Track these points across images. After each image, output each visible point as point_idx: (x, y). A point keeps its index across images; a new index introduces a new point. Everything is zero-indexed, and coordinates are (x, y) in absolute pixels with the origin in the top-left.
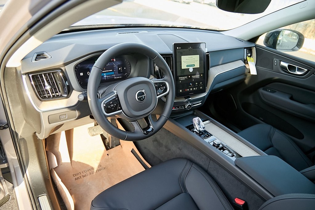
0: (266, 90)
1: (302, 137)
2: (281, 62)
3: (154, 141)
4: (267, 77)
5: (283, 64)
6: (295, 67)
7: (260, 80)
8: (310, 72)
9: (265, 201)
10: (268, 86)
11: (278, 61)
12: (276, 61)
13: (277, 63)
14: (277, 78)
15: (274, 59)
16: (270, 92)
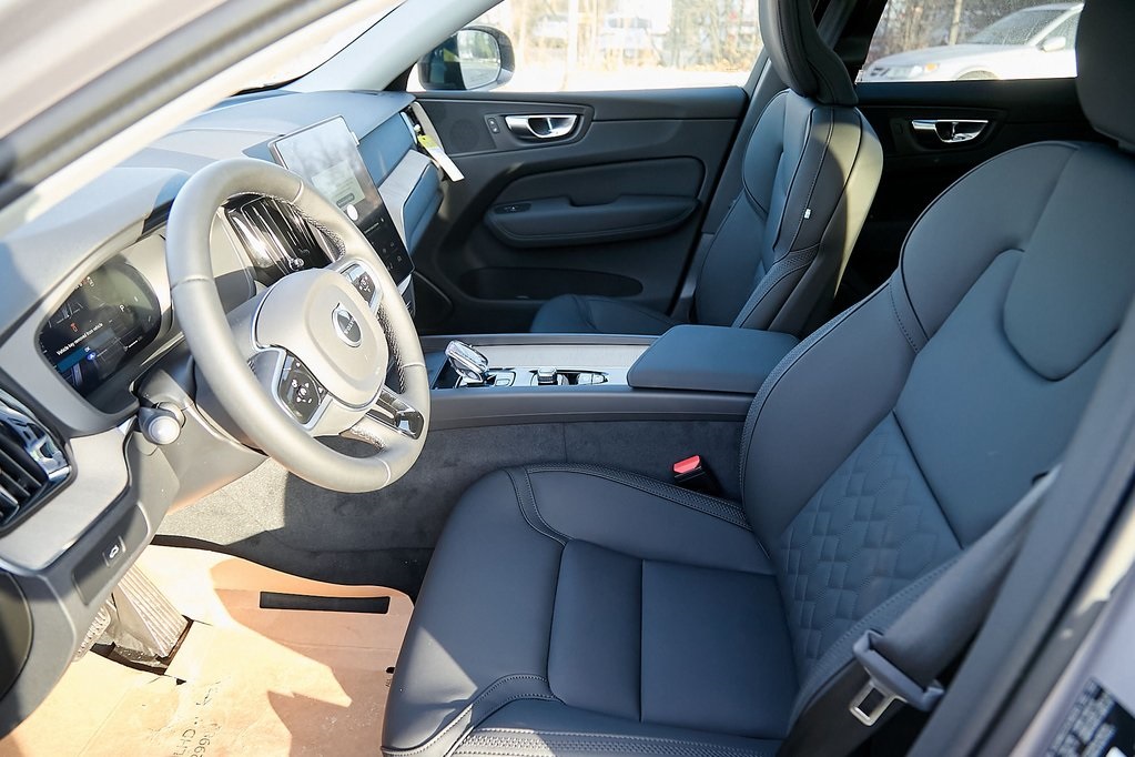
0: (505, 212)
1: (638, 288)
2: (507, 118)
3: (340, 506)
4: (491, 174)
5: (513, 121)
6: (544, 121)
7: (475, 189)
8: (583, 118)
9: (743, 418)
10: (500, 199)
11: (499, 119)
12: (492, 121)
13: (496, 125)
14: (517, 165)
15: (486, 117)
16: (517, 210)
